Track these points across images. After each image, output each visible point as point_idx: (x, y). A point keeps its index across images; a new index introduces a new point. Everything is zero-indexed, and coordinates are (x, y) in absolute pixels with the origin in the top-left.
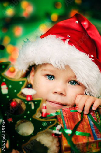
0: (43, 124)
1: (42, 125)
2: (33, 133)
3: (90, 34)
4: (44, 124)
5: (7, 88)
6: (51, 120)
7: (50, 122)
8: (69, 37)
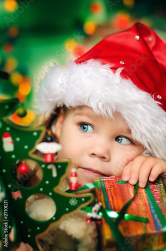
0: (70, 202)
1: (70, 204)
2: (54, 216)
3: (158, 57)
4: (73, 202)
5: (12, 142)
6: (84, 195)
7: (83, 199)
8: (123, 63)
